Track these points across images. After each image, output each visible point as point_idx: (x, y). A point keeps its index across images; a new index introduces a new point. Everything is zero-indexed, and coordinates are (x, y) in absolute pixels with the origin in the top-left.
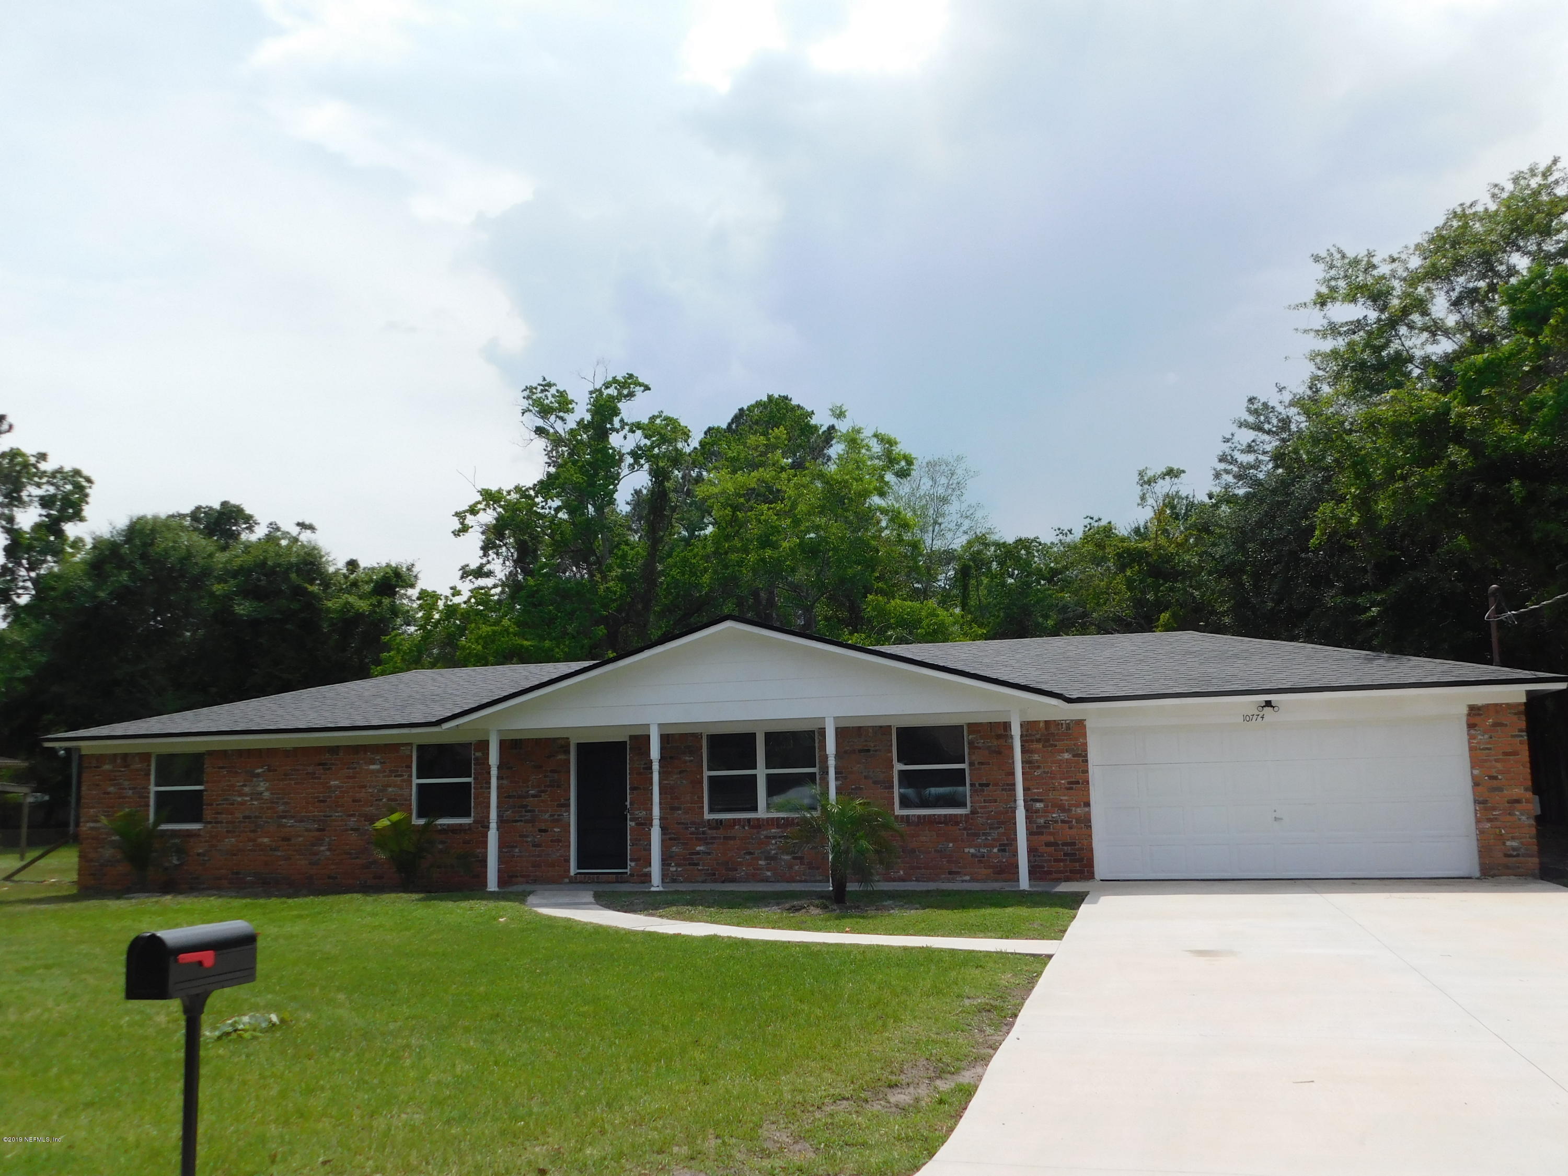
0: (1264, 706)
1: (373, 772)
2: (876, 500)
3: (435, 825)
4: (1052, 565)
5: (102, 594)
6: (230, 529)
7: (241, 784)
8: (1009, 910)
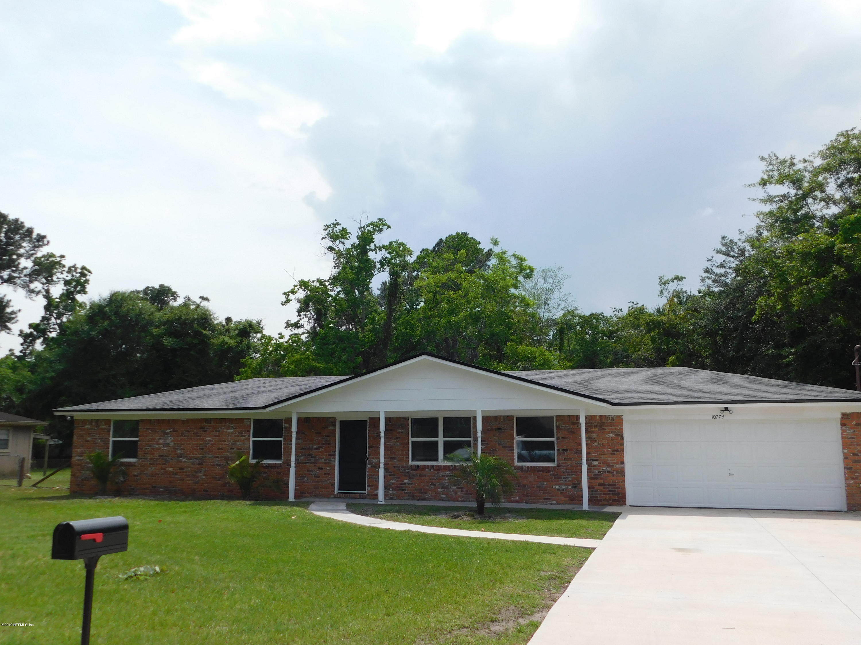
0: (724, 411)
1: (229, 433)
2: (512, 291)
3: (262, 463)
4: (611, 328)
5: (93, 333)
6: (164, 299)
7: (158, 438)
8: (575, 521)
